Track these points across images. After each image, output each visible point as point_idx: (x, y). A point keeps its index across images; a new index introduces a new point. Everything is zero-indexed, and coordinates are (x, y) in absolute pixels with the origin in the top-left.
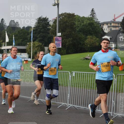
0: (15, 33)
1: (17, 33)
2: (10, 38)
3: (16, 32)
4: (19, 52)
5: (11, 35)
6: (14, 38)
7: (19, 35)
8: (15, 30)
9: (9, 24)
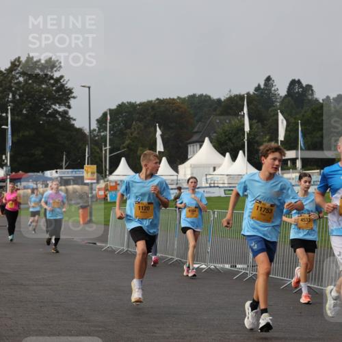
0: (303, 116)
1: (309, 114)
2: (291, 130)
3: (305, 112)
4: (315, 167)
5: (293, 121)
6: (300, 129)
7: (314, 121)
8: (302, 108)
9: (288, 92)
